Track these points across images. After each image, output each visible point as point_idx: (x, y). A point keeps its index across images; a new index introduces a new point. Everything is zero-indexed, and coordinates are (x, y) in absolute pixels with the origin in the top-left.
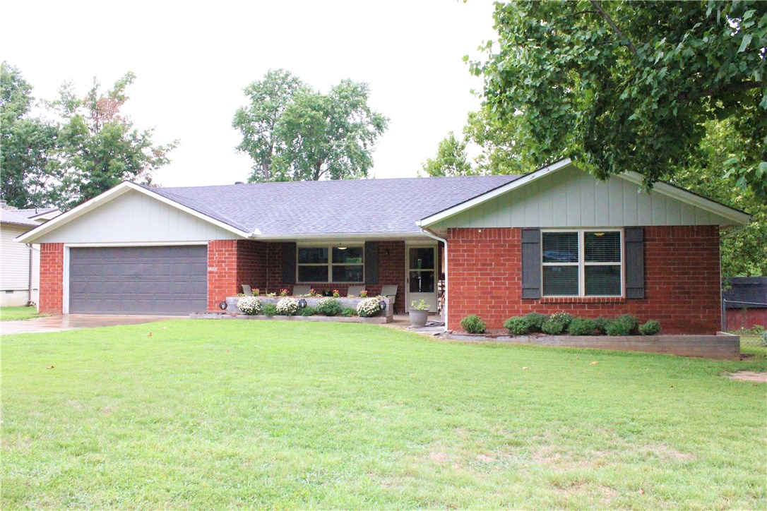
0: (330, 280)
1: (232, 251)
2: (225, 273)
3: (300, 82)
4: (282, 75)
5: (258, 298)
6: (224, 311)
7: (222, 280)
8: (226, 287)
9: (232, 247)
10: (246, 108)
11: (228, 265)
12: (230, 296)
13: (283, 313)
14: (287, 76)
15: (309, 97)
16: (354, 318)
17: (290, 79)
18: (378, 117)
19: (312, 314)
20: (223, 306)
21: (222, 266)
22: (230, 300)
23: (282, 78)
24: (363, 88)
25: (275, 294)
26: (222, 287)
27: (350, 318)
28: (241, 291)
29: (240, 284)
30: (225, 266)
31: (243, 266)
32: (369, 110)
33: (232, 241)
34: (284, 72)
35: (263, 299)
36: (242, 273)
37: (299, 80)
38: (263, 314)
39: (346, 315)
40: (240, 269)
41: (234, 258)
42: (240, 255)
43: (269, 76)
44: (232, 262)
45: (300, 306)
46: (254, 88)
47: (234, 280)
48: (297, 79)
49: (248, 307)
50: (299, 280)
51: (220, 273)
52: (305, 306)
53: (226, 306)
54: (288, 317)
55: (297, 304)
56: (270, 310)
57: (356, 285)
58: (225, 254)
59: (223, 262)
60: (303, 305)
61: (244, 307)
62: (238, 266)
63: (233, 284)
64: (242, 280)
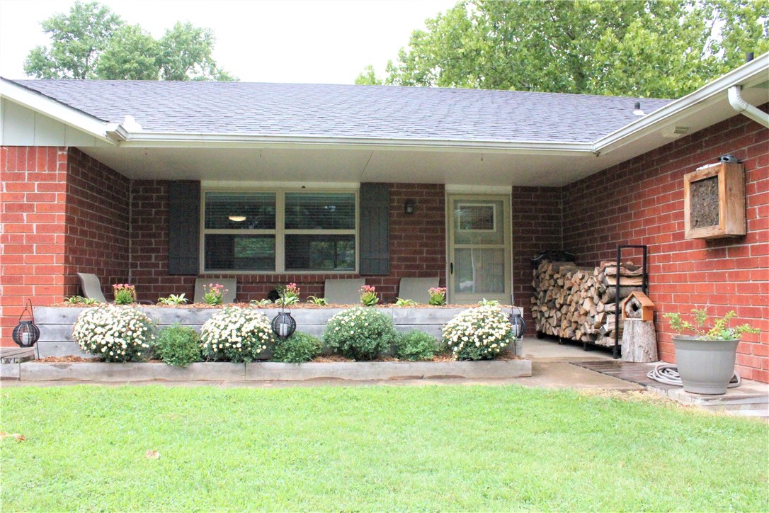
0: (280, 268)
1: (52, 177)
2: (30, 238)
3: (122, 22)
4: (96, 11)
5: (142, 310)
6: (26, 351)
7: (20, 260)
8: (32, 280)
9: (52, 168)
10: (45, 49)
11: (38, 218)
12: (46, 303)
13: (223, 355)
14: (103, 13)
15: (135, 38)
16: (441, 365)
17: (107, 17)
18: (226, 75)
19: (313, 357)
20: (25, 337)
21: (20, 219)
22: (47, 315)
23: (96, 15)
24: (207, 36)
25: (182, 298)
26: (19, 280)
27: (430, 364)
28: (76, 290)
29: (73, 271)
30: (30, 219)
31: (81, 223)
32: (214, 65)
33: (53, 149)
34: (100, 8)
35: (154, 312)
36: (79, 242)
37: (120, 19)
38: (158, 358)
39: (416, 356)
40: (73, 230)
41: (59, 198)
42: (75, 191)
43: (78, 9)
44: (52, 208)
45: (276, 333)
46: (56, 24)
47: (57, 260)
48: (117, 18)
49: (111, 341)
50: (207, 267)
51: (14, 238)
52: (291, 333)
53: (36, 334)
54: (240, 366)
55: (268, 328)
56: (182, 346)
57: (342, 277)
58: (31, 187)
59: (22, 207)
60: (283, 329)
61: (98, 339)
62: (69, 220)
63: (53, 270)
64: (78, 261)
